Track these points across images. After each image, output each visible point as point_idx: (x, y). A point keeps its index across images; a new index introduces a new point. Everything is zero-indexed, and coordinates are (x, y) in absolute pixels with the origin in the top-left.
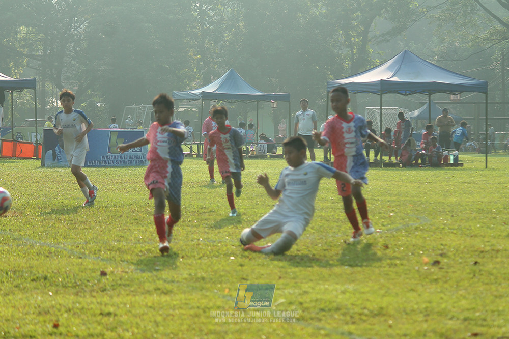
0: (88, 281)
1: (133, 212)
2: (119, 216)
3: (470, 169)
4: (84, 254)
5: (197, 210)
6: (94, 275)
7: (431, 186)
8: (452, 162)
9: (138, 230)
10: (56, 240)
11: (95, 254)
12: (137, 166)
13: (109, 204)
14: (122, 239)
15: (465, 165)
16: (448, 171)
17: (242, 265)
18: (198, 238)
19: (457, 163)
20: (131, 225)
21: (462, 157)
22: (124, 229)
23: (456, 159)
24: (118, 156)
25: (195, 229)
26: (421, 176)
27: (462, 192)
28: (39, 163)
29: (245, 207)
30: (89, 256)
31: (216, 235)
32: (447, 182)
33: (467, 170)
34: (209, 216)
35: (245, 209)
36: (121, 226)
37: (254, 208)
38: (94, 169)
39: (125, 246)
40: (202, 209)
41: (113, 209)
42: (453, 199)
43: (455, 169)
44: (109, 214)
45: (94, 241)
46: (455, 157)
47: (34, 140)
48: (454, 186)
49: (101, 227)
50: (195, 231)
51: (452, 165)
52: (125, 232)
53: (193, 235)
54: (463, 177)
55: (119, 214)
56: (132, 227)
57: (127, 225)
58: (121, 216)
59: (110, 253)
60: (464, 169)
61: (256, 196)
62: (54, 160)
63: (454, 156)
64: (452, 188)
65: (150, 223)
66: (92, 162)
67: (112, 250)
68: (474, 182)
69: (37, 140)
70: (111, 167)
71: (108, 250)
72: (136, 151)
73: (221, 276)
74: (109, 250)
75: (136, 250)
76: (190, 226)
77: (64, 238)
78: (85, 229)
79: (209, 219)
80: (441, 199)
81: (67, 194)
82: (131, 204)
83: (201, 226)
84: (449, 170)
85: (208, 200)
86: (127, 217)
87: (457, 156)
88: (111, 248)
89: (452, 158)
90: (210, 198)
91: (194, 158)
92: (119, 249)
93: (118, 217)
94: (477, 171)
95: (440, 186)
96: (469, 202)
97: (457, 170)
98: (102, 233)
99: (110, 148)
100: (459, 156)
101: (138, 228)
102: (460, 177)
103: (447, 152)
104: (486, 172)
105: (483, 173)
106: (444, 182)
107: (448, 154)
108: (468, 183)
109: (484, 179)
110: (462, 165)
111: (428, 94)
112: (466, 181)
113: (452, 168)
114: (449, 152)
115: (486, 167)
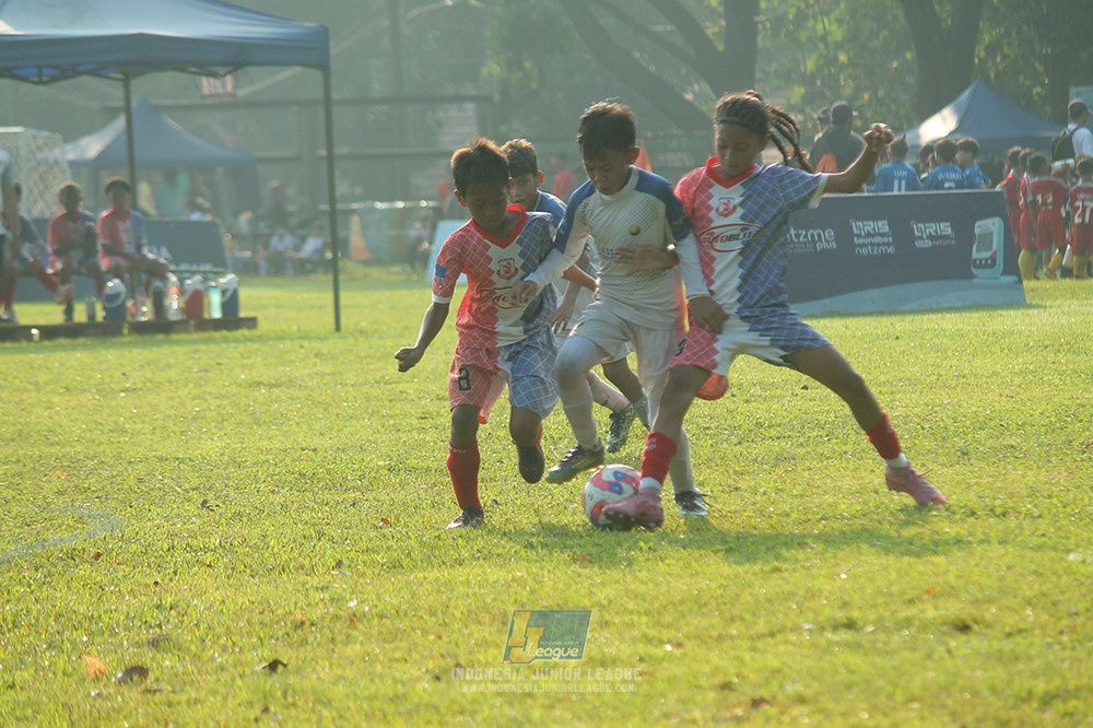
3: (281, 337)
7: (138, 402)
8: (217, 314)
15: (264, 326)
16: (203, 347)
19: (232, 319)
21: (252, 298)
23: (231, 304)
26: (104, 366)
27: (246, 419)
32: (198, 385)
33: (269, 338)
42: (211, 447)
43: (225, 340)
46: (229, 294)
48: (222, 397)
51: (217, 325)
54: (252, 367)
60: (261, 339)
63: (224, 292)
64: (214, 403)
68: (291, 383)
80: (170, 448)
84: (205, 341)
87: (235, 294)
94: (306, 344)
95: (172, 399)
96: (268, 451)
97: (237, 341)
100: (243, 294)
102: (244, 366)
103: (198, 277)
104: (335, 345)
105: (324, 347)
106: (186, 385)
107: (200, 287)
108: (271, 386)
109: (327, 368)
110: (251, 323)
111: (120, 76)
112: (264, 379)
113: (217, 335)
114: (205, 279)
115: (338, 328)
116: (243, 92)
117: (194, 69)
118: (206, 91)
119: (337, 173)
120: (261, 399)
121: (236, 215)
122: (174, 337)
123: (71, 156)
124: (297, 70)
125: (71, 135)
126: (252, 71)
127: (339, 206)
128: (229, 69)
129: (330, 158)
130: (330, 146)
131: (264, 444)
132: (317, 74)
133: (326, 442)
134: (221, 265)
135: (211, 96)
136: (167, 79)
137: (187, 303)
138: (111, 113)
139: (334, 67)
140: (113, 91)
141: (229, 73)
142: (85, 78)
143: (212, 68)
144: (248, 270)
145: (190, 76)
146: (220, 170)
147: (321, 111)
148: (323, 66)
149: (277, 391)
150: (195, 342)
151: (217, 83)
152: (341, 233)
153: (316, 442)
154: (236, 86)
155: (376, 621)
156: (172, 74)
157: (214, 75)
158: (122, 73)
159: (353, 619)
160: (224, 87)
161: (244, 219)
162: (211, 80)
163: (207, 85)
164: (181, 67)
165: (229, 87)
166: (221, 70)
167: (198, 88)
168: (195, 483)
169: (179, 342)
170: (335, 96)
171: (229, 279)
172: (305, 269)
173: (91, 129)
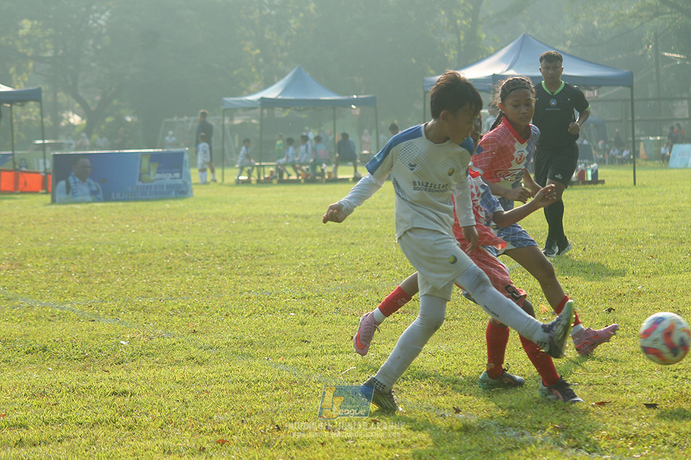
0: (100, 351)
1: (167, 258)
2: (148, 264)
3: (614, 187)
4: (97, 315)
5: (250, 252)
6: (108, 342)
8: (590, 179)
9: (171, 281)
10: (62, 299)
11: (112, 315)
12: (176, 198)
13: (135, 249)
14: (149, 294)
15: (607, 183)
16: (584, 191)
17: (303, 324)
18: (249, 289)
19: (595, 180)
20: (162, 276)
21: (603, 173)
22: (153, 282)
23: (595, 175)
24: (151, 186)
25: (246, 277)
27: (600, 218)
28: (48, 198)
29: (313, 247)
30: (104, 318)
31: (273, 285)
32: (582, 205)
33: (609, 188)
34: (266, 259)
35: (314, 250)
36: (149, 278)
37: (325, 248)
38: (120, 204)
39: (151, 303)
40: (257, 251)
41: (141, 255)
42: (588, 228)
43: (593, 188)
44: (135, 262)
45: (112, 299)
46: (594, 172)
47: (42, 169)
48: (591, 209)
49: (123, 279)
50: (246, 280)
51: (590, 183)
52: (154, 285)
53: (242, 286)
54: (603, 198)
55: (147, 262)
56: (164, 278)
57: (158, 275)
58: (150, 264)
59: (133, 313)
60: (607, 188)
61: (331, 231)
62: (68, 193)
63: (592, 171)
64: (588, 212)
65: (188, 273)
66: (118, 194)
67: (134, 309)
68: (617, 204)
69: (46, 169)
70: (143, 200)
71: (129, 309)
72: (175, 178)
73: (275, 339)
74: (131, 309)
75: (166, 309)
76: (239, 275)
77: (74, 295)
78: (102, 282)
79: (265, 264)
81: (82, 238)
82: (164, 248)
83: (254, 274)
84: (585, 189)
85: (266, 239)
86: (159, 265)
87: (597, 171)
88: (134, 307)
89: (589, 173)
90: (270, 237)
91: (253, 185)
92: (144, 308)
93: (146, 265)
94: (623, 190)
96: (608, 230)
97: (597, 189)
98: (123, 287)
99: (140, 175)
100: (600, 171)
101: (172, 279)
102: (599, 198)
103: (583, 165)
104: (634, 190)
105: (630, 191)
106: (578, 205)
107: (584, 169)
108: (609, 206)
109: (631, 199)
110: (603, 182)
112: (607, 203)
113: (590, 186)
114: (586, 165)
115: (635, 184)
116: (601, 96)
119: (635, 126)
120: (606, 210)
121: (597, 142)
122: (574, 187)
124: (621, 88)
126: (603, 88)
127: (636, 139)
128: (595, 87)
129: (633, 121)
130: (633, 116)
131: (607, 227)
132: (628, 89)
133: (630, 226)
134: (591, 160)
137: (579, 175)
139: (635, 86)
141: (596, 89)
143: (589, 87)
144: (601, 162)
146: (592, 125)
147: (630, 103)
148: (631, 86)
149: (612, 207)
150: (581, 189)
151: (592, 93)
152: (637, 149)
153: (626, 227)
154: (598, 93)
155: (648, 294)
157: (591, 90)
159: (640, 293)
160: (594, 94)
161: (600, 143)
165: (596, 94)
166: (593, 88)
168: (581, 241)
169: (576, 189)
170: (635, 98)
171: (594, 165)
172: (622, 162)
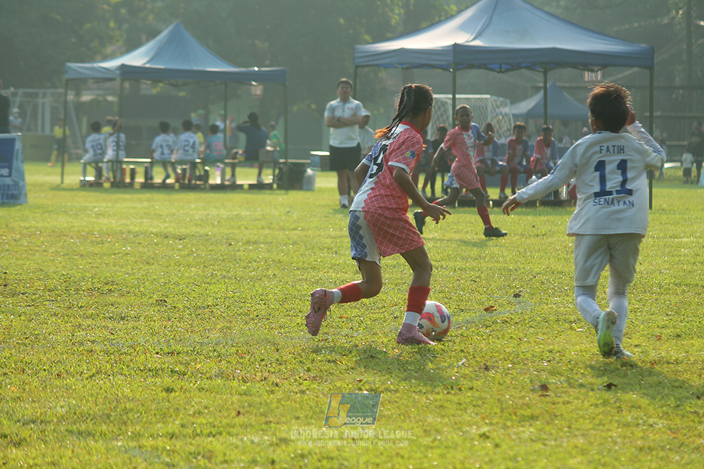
17: (168, 390)
25: (89, 321)
40: (107, 283)
73: (127, 411)
76: (80, 317)
83: (101, 316)
91: (106, 189)
111: (543, 70)
115: (651, 207)
117: (581, 67)
118: (586, 79)
119: (654, 125)
122: (563, 209)
123: (515, 112)
124: (636, 69)
125: (514, 100)
126: (611, 69)
128: (599, 68)
129: (651, 116)
130: (651, 112)
132: (647, 72)
135: (589, 82)
136: (567, 72)
138: (537, 89)
139: (656, 68)
140: (538, 78)
141: (600, 70)
142: (523, 70)
143: (591, 67)
145: (579, 71)
147: (648, 91)
148: (650, 68)
151: (593, 75)
154: (603, 77)
156: (569, 69)
157: (592, 71)
158: (543, 68)
159: (653, 363)
160: (596, 77)
162: (590, 73)
163: (588, 76)
164: (574, 66)
165: (599, 78)
166: (596, 68)
167: (583, 77)
170: (655, 84)
173: (525, 98)
